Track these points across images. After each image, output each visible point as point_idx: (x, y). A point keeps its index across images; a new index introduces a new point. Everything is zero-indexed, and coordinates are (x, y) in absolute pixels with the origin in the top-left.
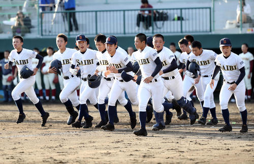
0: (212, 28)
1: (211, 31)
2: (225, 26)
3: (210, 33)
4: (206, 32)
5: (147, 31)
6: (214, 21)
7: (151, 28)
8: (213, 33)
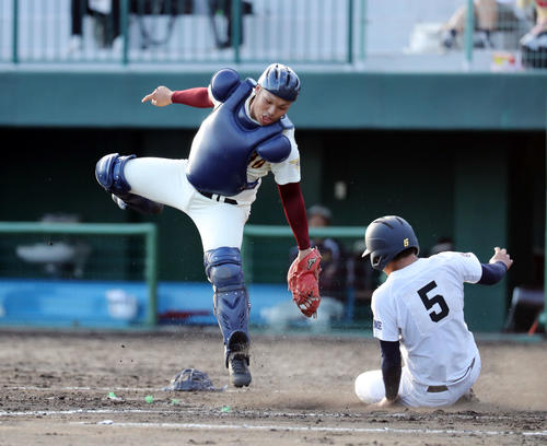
0: (356, 51)
1: (350, 59)
2: (407, 44)
3: (347, 69)
4: (334, 61)
5: (103, 54)
6: (364, 22)
7: (119, 43)
8: (360, 67)
